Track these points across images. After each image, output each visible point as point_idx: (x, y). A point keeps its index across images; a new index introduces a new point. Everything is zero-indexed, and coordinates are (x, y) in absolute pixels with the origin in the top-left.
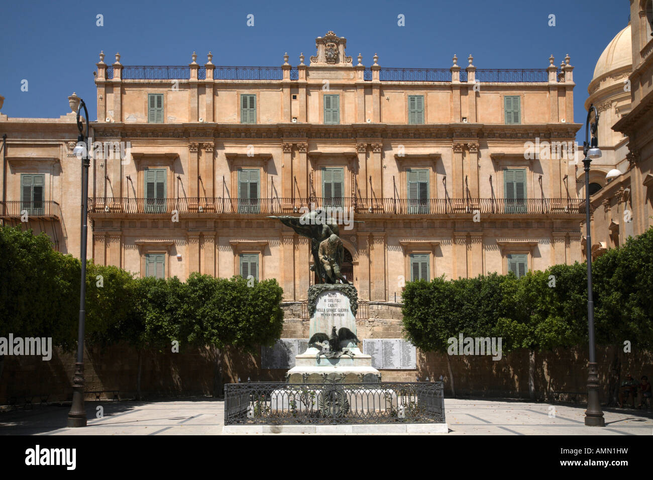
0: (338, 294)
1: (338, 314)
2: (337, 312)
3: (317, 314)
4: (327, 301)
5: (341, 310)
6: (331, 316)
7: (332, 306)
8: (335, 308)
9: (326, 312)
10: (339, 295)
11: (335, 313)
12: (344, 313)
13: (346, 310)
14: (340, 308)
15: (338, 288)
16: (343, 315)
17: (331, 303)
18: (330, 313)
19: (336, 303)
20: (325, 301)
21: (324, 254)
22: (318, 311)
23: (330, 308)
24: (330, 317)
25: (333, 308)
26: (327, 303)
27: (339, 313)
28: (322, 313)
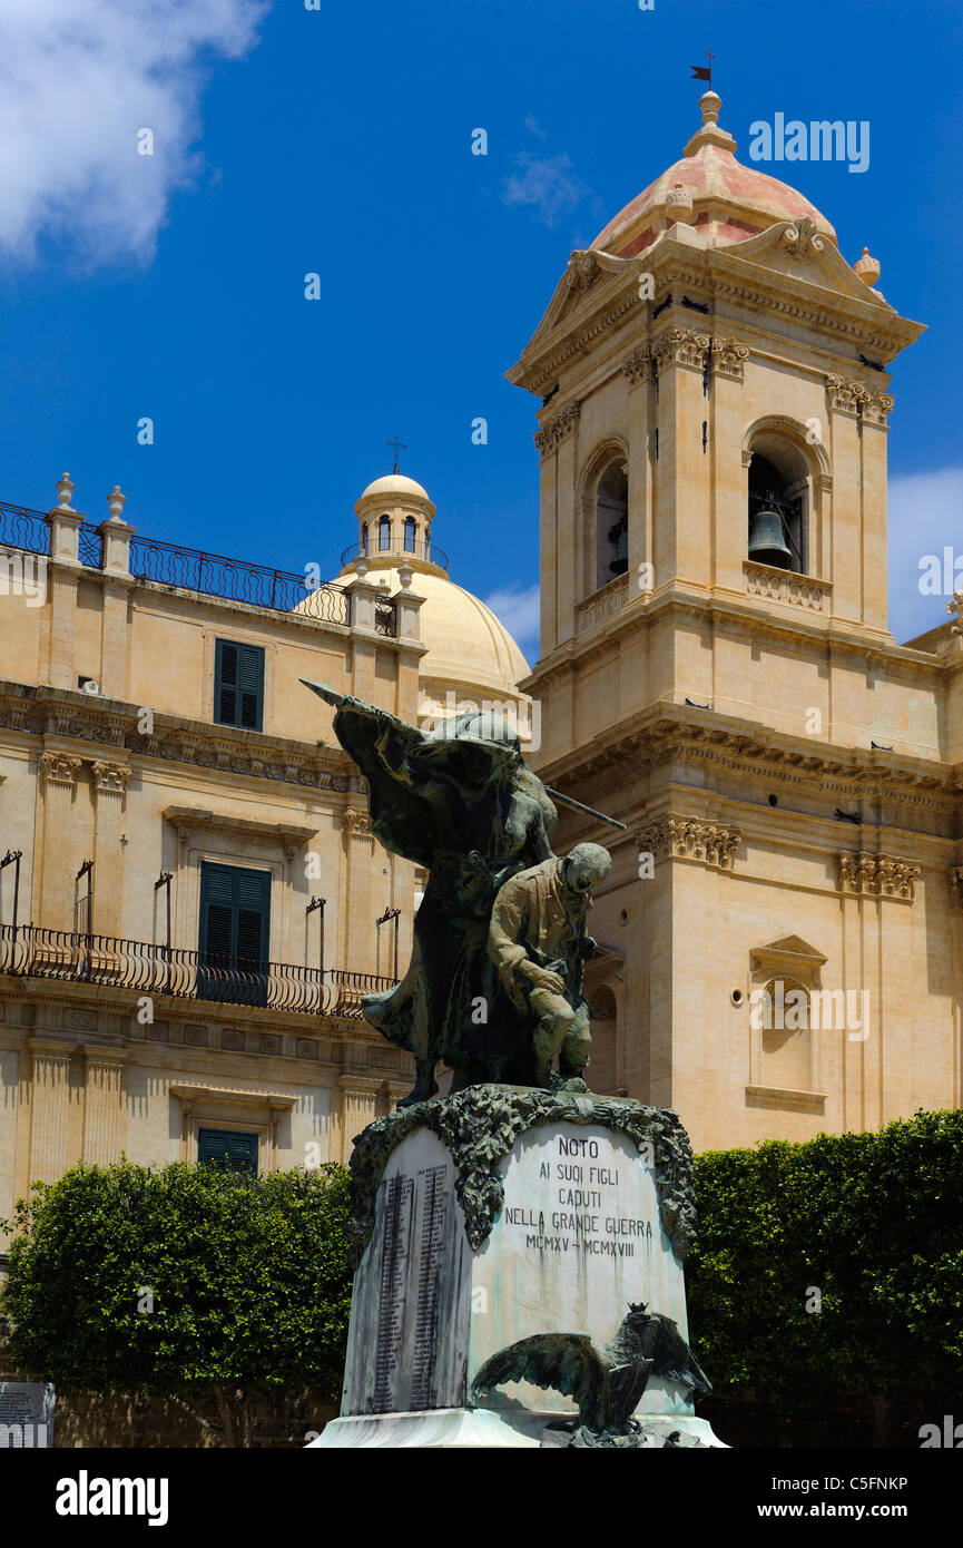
0: (602, 1142)
1: (605, 1246)
2: (600, 1235)
3: (505, 1236)
4: (554, 1173)
5: (617, 1227)
6: (572, 1251)
7: (577, 1198)
8: (591, 1211)
9: (549, 1232)
10: (605, 1151)
11: (590, 1237)
12: (628, 1239)
13: (640, 1227)
14: (613, 1214)
15: (610, 1112)
16: (628, 1250)
17: (573, 1185)
18: (569, 1234)
19: (595, 1186)
20: (544, 1172)
21: (521, 938)
22: (511, 1219)
23: (569, 1210)
24: (570, 1255)
25: (581, 1211)
26: (555, 1183)
27: (610, 1238)
28: (533, 1231)
